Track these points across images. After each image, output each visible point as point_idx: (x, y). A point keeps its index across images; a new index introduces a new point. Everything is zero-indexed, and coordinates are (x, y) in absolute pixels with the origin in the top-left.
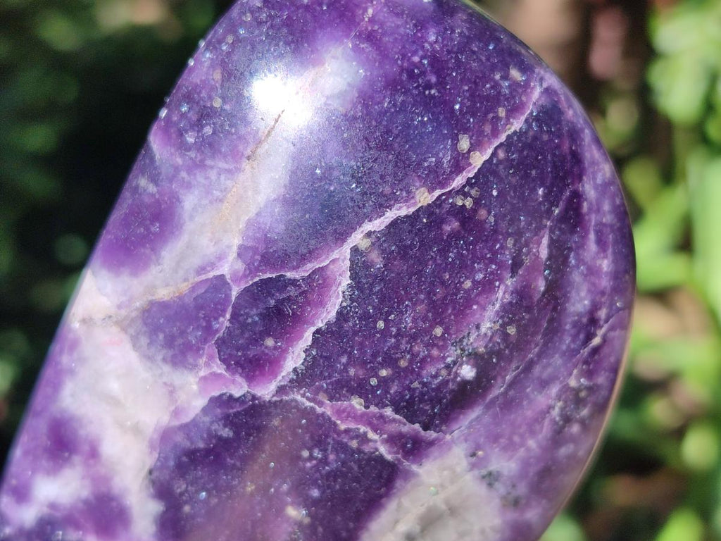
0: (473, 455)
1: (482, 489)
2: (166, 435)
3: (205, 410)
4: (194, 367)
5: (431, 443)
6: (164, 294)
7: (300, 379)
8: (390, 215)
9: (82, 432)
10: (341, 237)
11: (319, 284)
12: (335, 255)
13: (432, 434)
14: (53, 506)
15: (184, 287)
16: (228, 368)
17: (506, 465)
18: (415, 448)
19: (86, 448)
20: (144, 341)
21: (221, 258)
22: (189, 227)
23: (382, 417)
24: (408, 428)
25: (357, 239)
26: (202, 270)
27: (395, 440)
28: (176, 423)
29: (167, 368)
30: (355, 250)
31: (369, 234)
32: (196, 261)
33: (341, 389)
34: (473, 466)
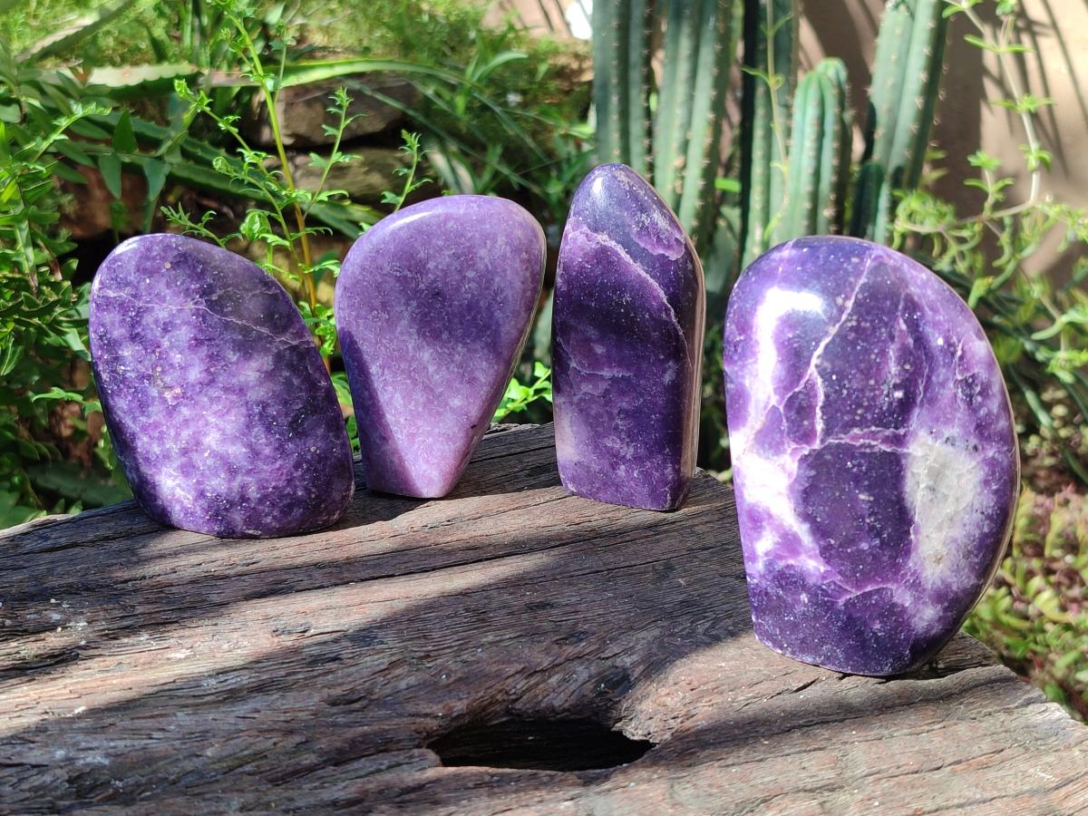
0: (932, 433)
1: (949, 448)
2: (791, 488)
3: (799, 468)
4: (785, 451)
5: (905, 435)
6: (758, 426)
7: (828, 432)
8: (822, 345)
9: (760, 510)
10: (808, 364)
11: (810, 387)
12: (809, 372)
13: (902, 431)
14: (767, 554)
15: (763, 418)
16: (797, 443)
17: (953, 431)
18: (899, 440)
19: (766, 516)
20: (761, 451)
21: (769, 398)
22: (752, 393)
23: (872, 432)
24: (888, 432)
25: (814, 361)
26: (765, 407)
27: (886, 440)
28: (792, 480)
29: (775, 458)
30: (817, 366)
31: (819, 357)
32: (762, 405)
33: (847, 427)
34: (936, 438)
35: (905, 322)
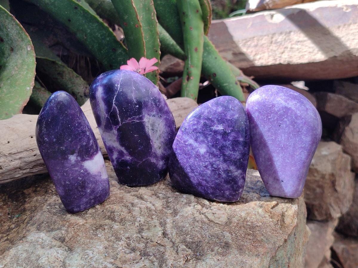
0: (148, 115)
1: (154, 118)
2: (117, 138)
3: (118, 132)
4: (113, 129)
5: (142, 117)
6: (104, 124)
7: (122, 121)
8: (115, 98)
9: (111, 147)
10: (112, 104)
11: (115, 110)
12: (113, 106)
13: (141, 116)
14: (116, 159)
15: (105, 122)
16: (115, 126)
17: (154, 113)
18: (141, 118)
19: (113, 148)
20: (107, 131)
21: (105, 115)
22: (101, 115)
23: (133, 118)
24: (137, 117)
25: (114, 102)
26: (105, 118)
27: (137, 119)
28: (117, 136)
29: (111, 131)
30: (114, 104)
31: (114, 101)
32: (104, 118)
33: (127, 119)
34: (150, 116)
35: (134, 87)
